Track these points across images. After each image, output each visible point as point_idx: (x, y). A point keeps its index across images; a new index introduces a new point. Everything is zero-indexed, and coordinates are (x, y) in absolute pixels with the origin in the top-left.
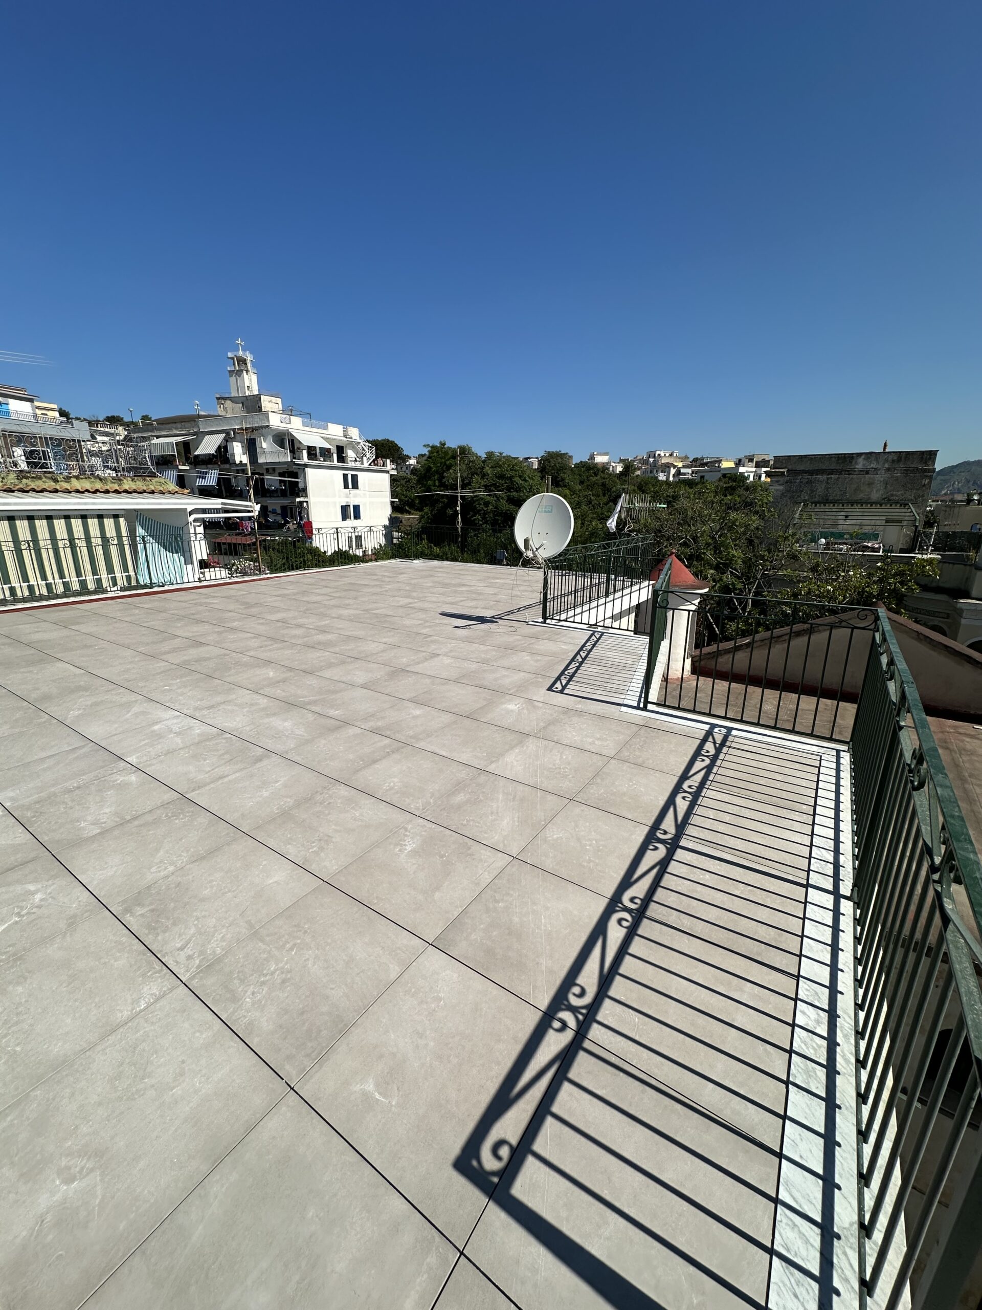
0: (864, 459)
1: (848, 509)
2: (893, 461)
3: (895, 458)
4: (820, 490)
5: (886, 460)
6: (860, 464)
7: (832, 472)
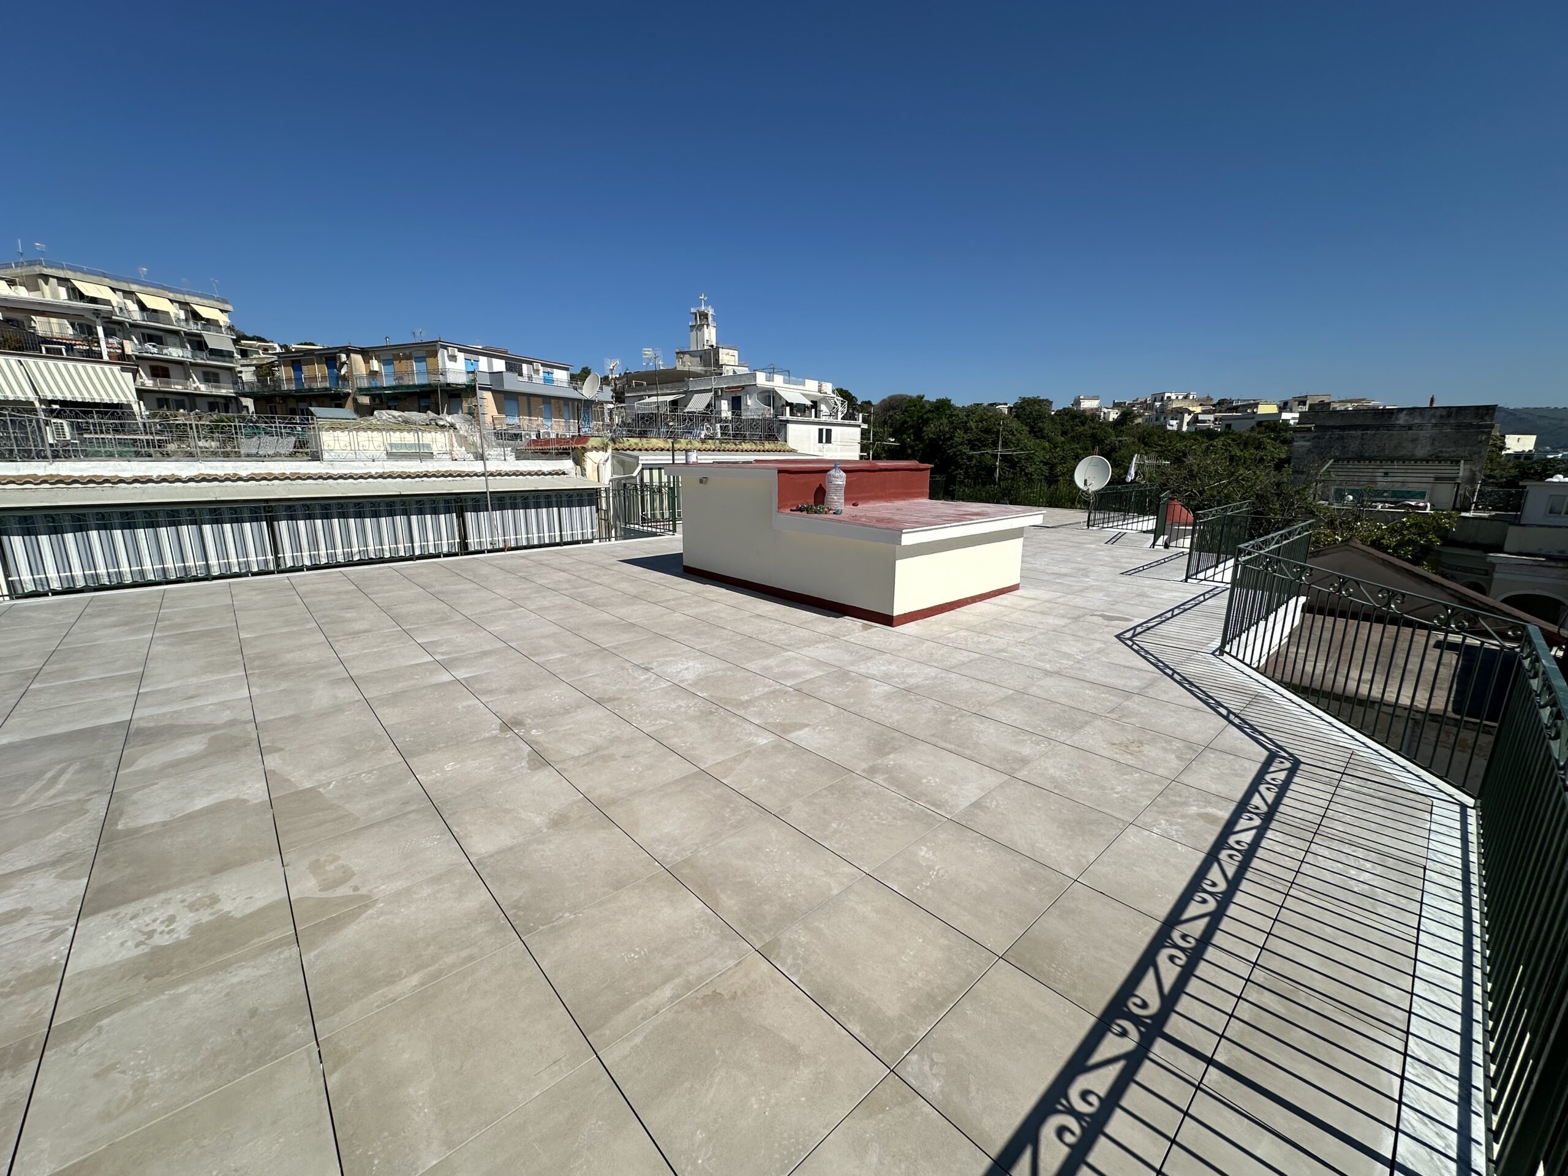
0: (1407, 414)
1: (1387, 466)
2: (1442, 416)
3: (1444, 414)
4: (1354, 446)
5: (1434, 416)
6: (1402, 420)
7: (1367, 428)
